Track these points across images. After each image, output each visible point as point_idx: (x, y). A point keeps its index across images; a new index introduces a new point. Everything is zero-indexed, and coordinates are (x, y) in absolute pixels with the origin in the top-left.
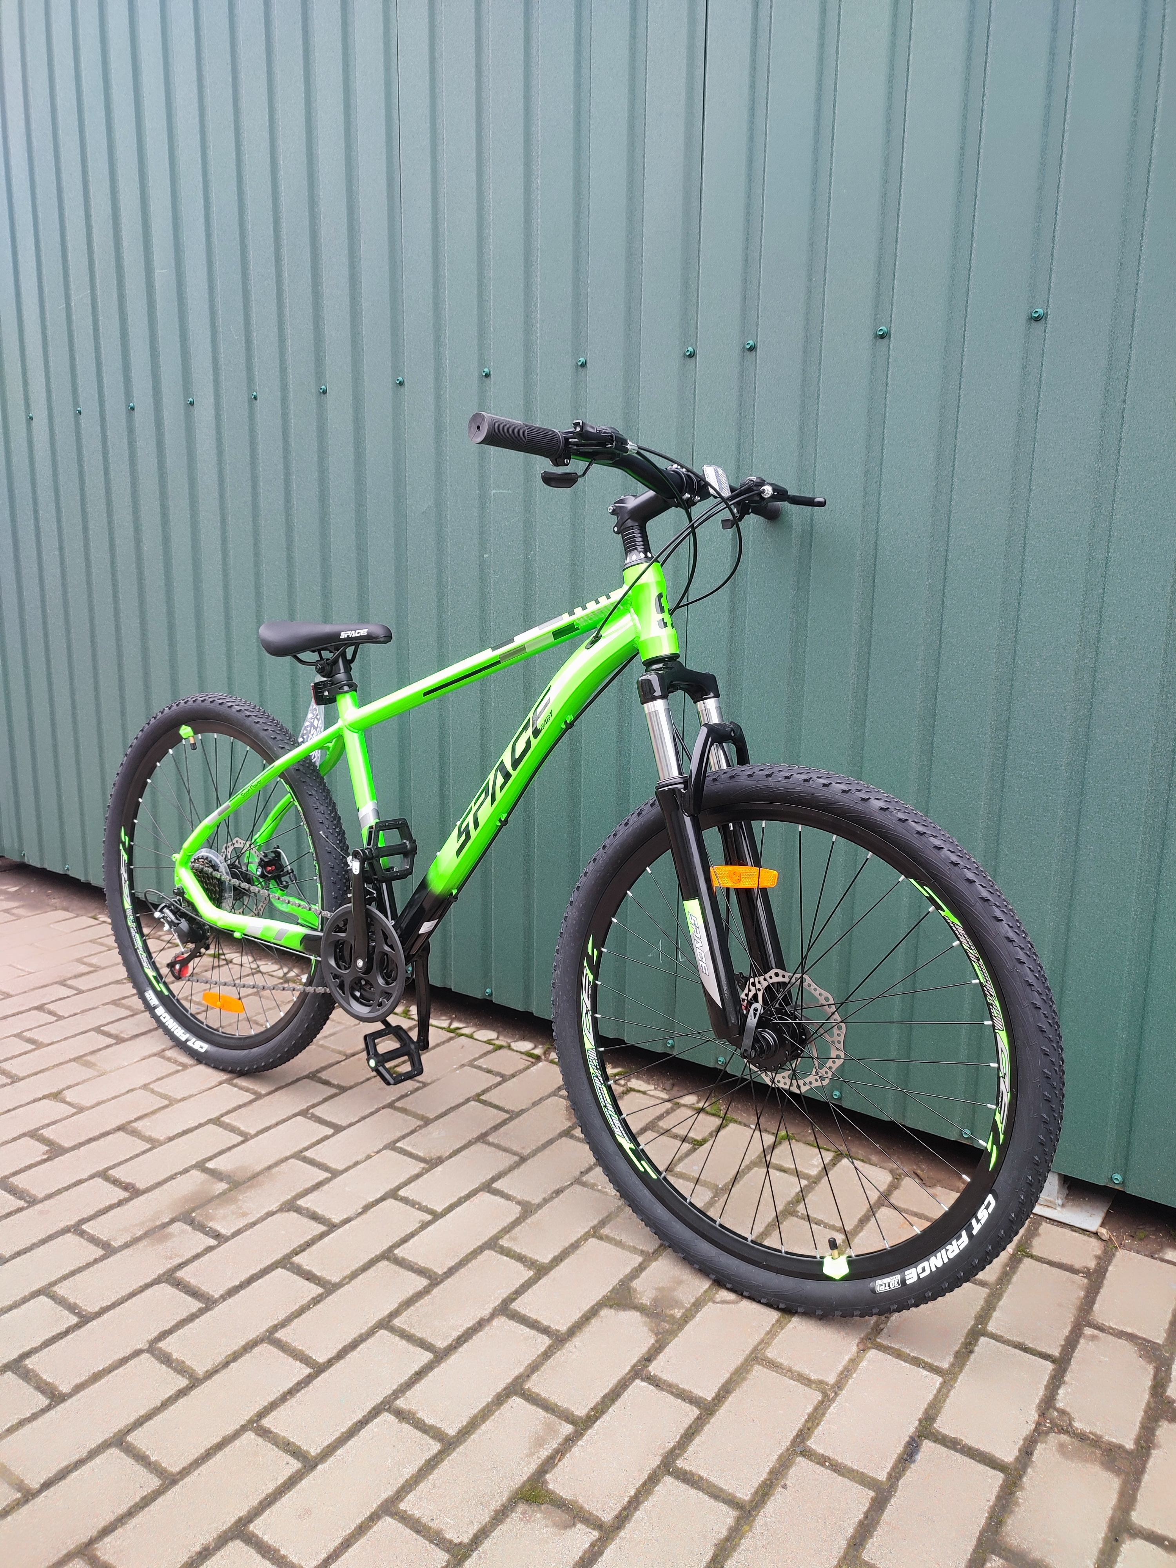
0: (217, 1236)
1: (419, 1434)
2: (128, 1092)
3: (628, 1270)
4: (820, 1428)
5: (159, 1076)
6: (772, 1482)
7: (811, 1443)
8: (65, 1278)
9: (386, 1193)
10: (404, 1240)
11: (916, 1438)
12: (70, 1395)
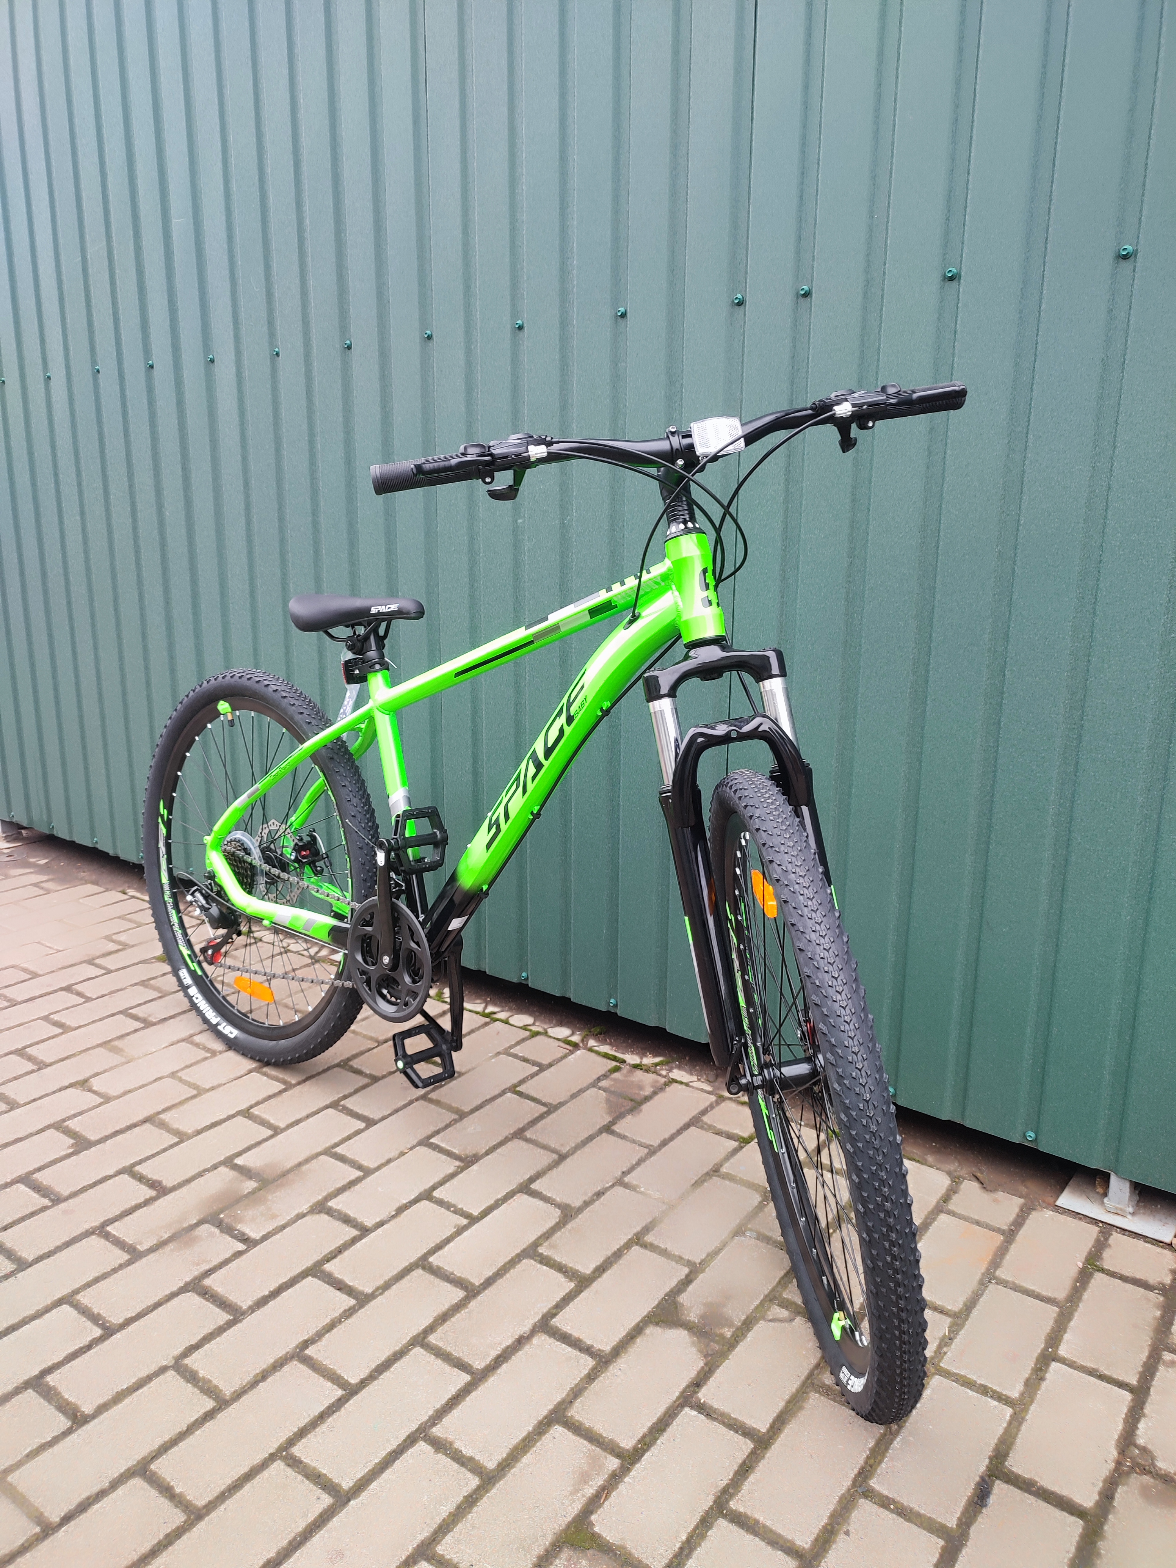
0: (245, 1239)
1: (456, 1466)
2: (156, 1080)
3: (673, 1283)
4: (883, 1465)
5: (188, 1063)
6: (833, 1527)
7: (874, 1483)
8: (88, 1285)
9: (420, 1194)
10: (439, 1247)
11: (987, 1478)
12: (94, 1416)
